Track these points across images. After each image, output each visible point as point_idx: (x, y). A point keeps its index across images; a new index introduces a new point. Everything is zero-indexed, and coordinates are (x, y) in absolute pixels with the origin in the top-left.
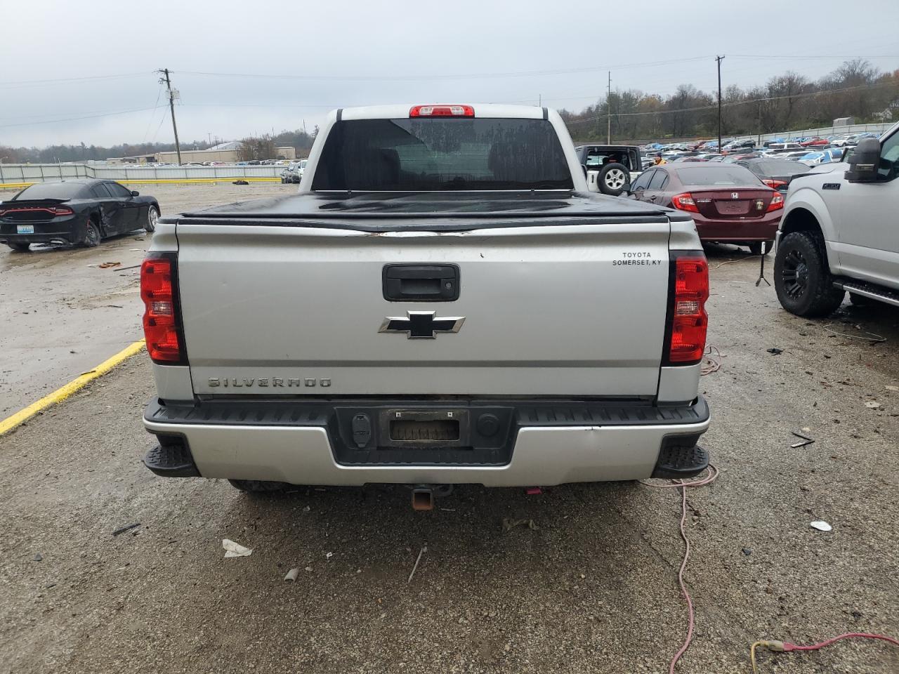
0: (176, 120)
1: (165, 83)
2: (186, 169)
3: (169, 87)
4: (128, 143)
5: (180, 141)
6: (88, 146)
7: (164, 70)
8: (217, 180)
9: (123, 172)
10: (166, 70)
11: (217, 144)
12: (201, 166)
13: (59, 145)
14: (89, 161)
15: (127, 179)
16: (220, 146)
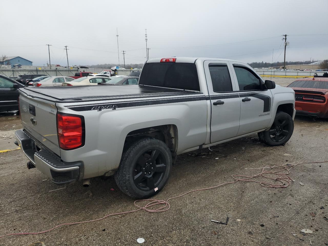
0: (286, 54)
1: (285, 40)
2: (286, 72)
3: (286, 41)
4: (279, 62)
5: (286, 61)
6: (264, 63)
7: (285, 35)
8: (298, 77)
9: (263, 72)
10: (286, 35)
11: (313, 62)
12: (300, 71)
13: (255, 62)
14: (262, 68)
15: (264, 75)
16: (314, 63)
